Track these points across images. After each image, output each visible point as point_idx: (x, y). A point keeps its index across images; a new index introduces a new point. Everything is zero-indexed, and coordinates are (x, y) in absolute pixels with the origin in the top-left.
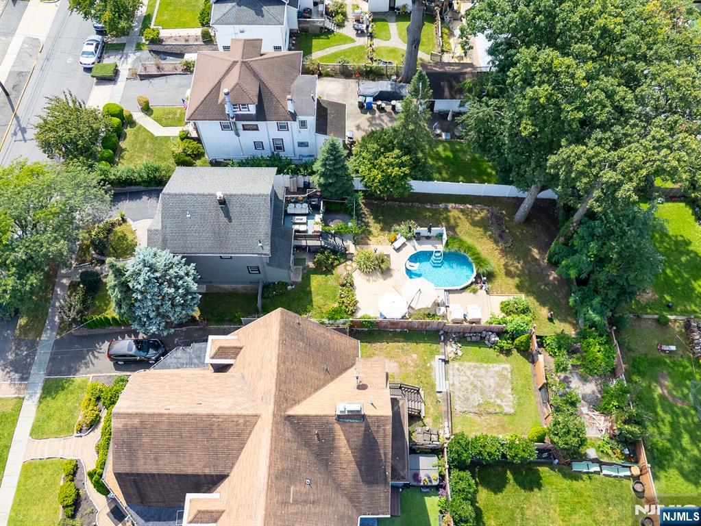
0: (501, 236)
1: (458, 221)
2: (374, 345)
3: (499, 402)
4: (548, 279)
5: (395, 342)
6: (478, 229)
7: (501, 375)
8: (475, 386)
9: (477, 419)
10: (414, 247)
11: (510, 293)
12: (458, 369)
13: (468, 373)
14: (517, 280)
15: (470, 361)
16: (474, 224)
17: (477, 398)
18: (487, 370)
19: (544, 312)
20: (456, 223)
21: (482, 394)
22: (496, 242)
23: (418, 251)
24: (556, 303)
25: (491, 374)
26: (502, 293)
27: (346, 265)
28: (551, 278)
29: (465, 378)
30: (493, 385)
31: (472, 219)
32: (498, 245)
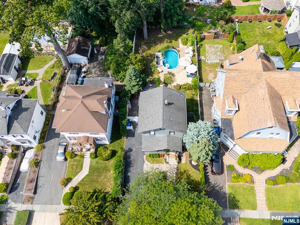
0: (155, 43)
1: (148, 53)
2: (203, 79)
3: (219, 48)
4: (172, 34)
5: (202, 73)
6: (152, 48)
7: (210, 47)
8: (215, 54)
9: (226, 54)
10: (161, 66)
11: (178, 42)
12: (209, 57)
13: (210, 55)
14: (173, 41)
15: (206, 55)
16: (149, 49)
17: (219, 53)
18: (208, 50)
19: (184, 36)
20: (149, 54)
21: (217, 52)
22: (157, 44)
23: (162, 64)
24: (181, 33)
25: (210, 49)
26: (178, 45)
28: (171, 33)
29: (212, 56)
30: (214, 49)
31: (147, 49)
32: (158, 44)
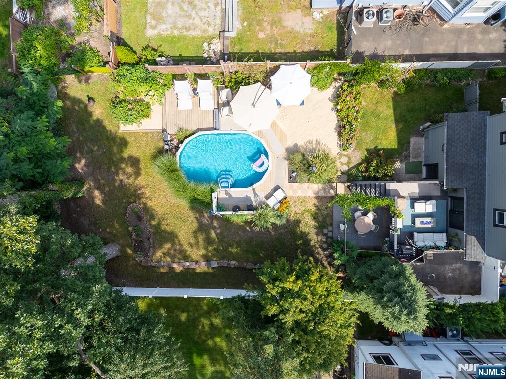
0: (140, 218)
7: (159, 19)
8: (190, 3)
12: (209, 25)
13: (197, 21)
14: (126, 154)
18: (175, 27)
22: (146, 209)
23: (250, 188)
25: (170, 20)
26: (146, 133)
27: (348, 164)
29: (202, 13)
30: (169, 6)
32: (145, 204)
